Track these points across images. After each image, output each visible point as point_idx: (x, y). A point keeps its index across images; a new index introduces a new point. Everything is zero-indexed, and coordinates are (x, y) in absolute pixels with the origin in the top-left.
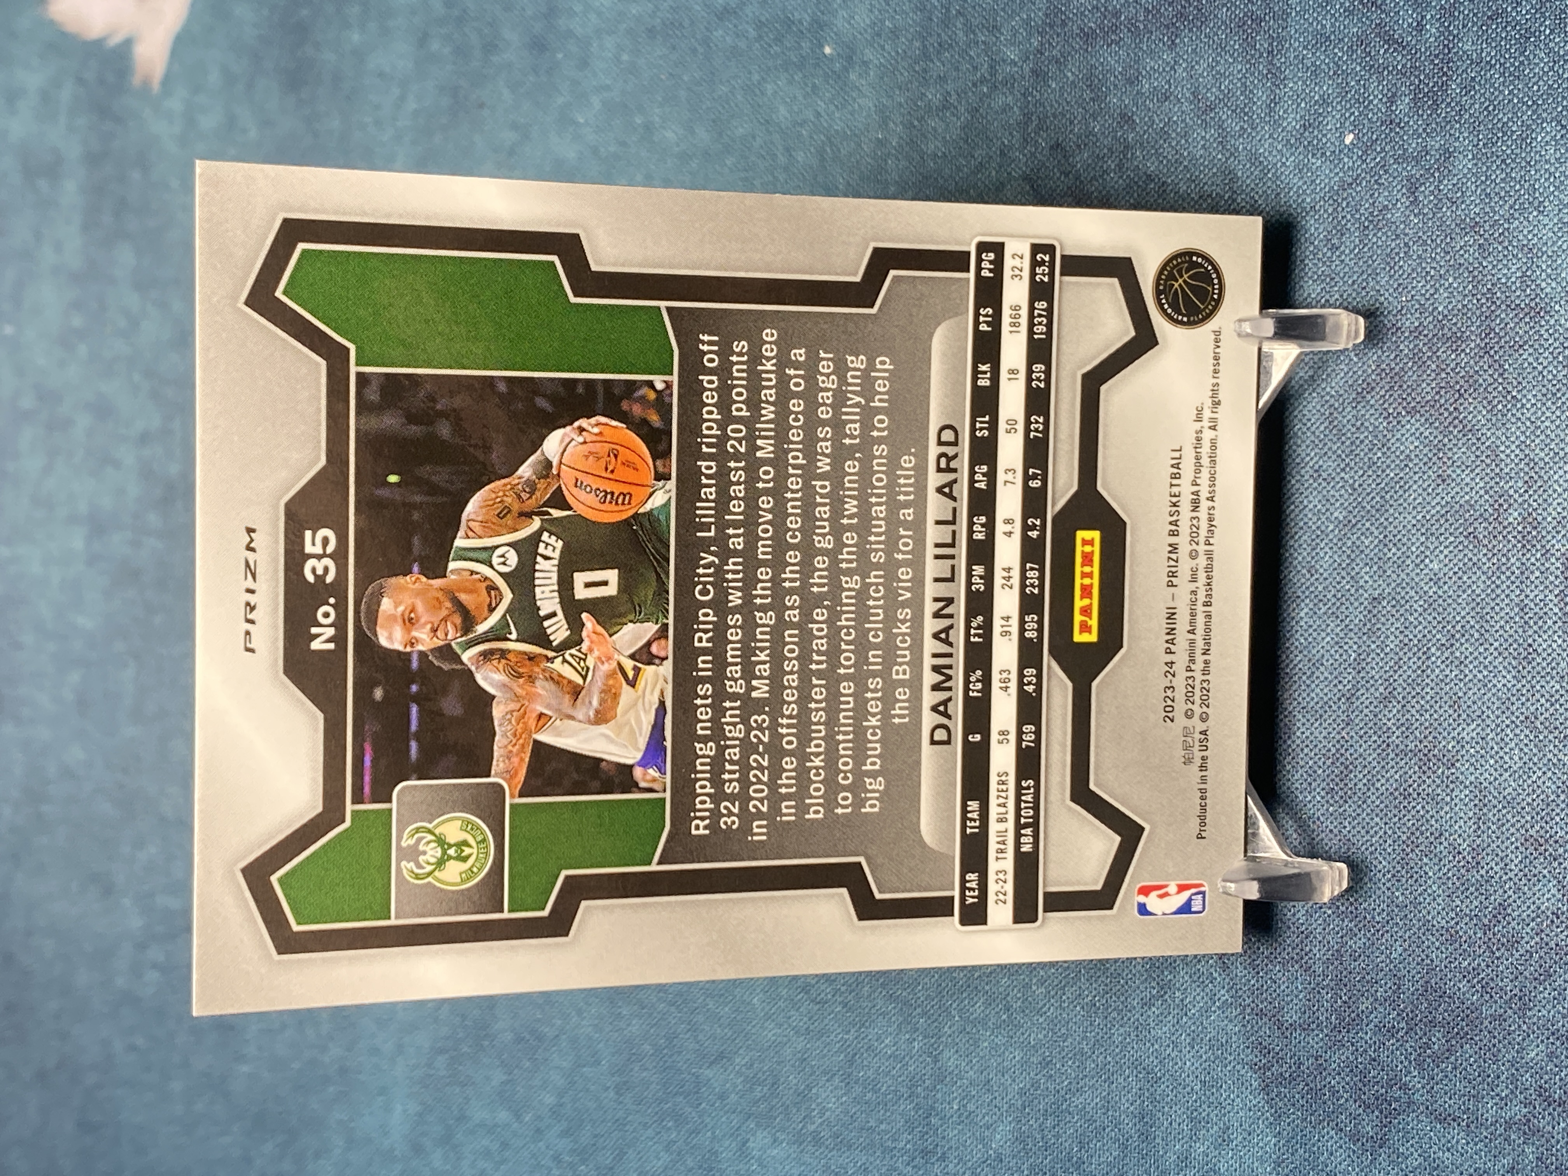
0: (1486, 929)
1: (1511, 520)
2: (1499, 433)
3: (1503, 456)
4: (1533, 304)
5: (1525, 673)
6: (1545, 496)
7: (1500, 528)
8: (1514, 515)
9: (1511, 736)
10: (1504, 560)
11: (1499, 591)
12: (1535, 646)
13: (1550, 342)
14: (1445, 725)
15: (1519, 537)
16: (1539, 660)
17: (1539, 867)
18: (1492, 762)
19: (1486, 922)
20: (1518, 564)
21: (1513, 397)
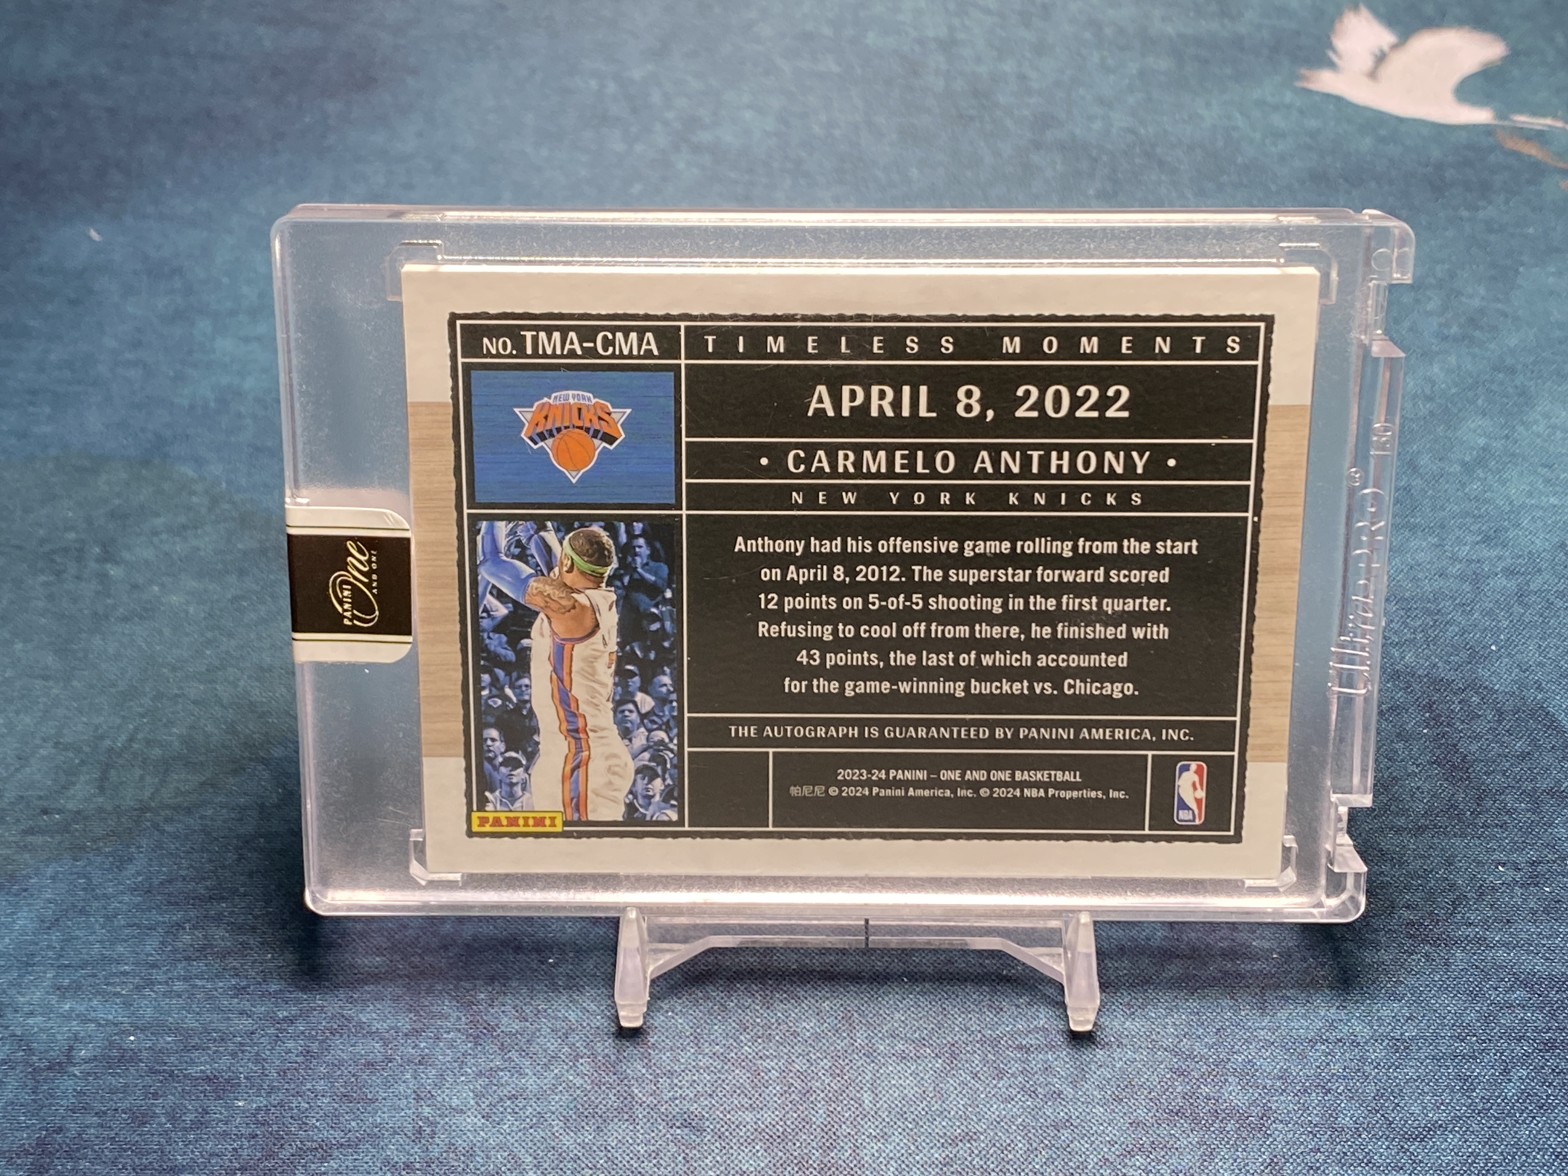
17: (828, 1021)
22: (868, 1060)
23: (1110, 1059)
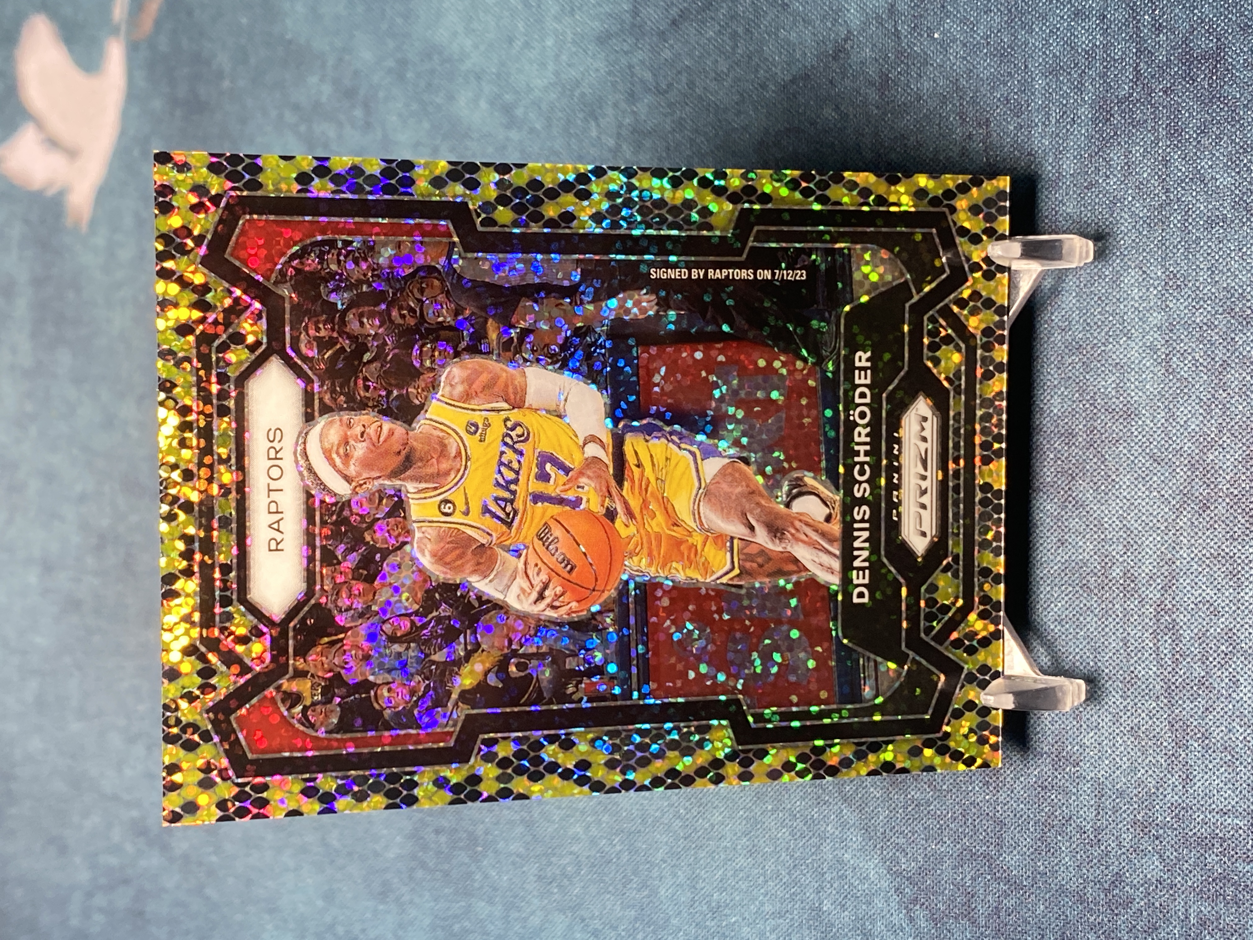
0: (1107, 891)
1: (1114, 574)
2: (1103, 508)
3: (1106, 525)
4: (1125, 409)
5: (1129, 693)
6: (1140, 557)
7: (1106, 581)
8: (1117, 572)
9: (1120, 742)
10: (1110, 606)
11: (1107, 630)
12: (1136, 672)
13: (1140, 437)
14: (1070, 733)
15: (1121, 588)
16: (1139, 683)
17: (1145, 845)
18: (1107, 762)
19: (1106, 886)
20: (1121, 609)
21: (1113, 480)
22: (1190, 812)
23: (1188, 573)
